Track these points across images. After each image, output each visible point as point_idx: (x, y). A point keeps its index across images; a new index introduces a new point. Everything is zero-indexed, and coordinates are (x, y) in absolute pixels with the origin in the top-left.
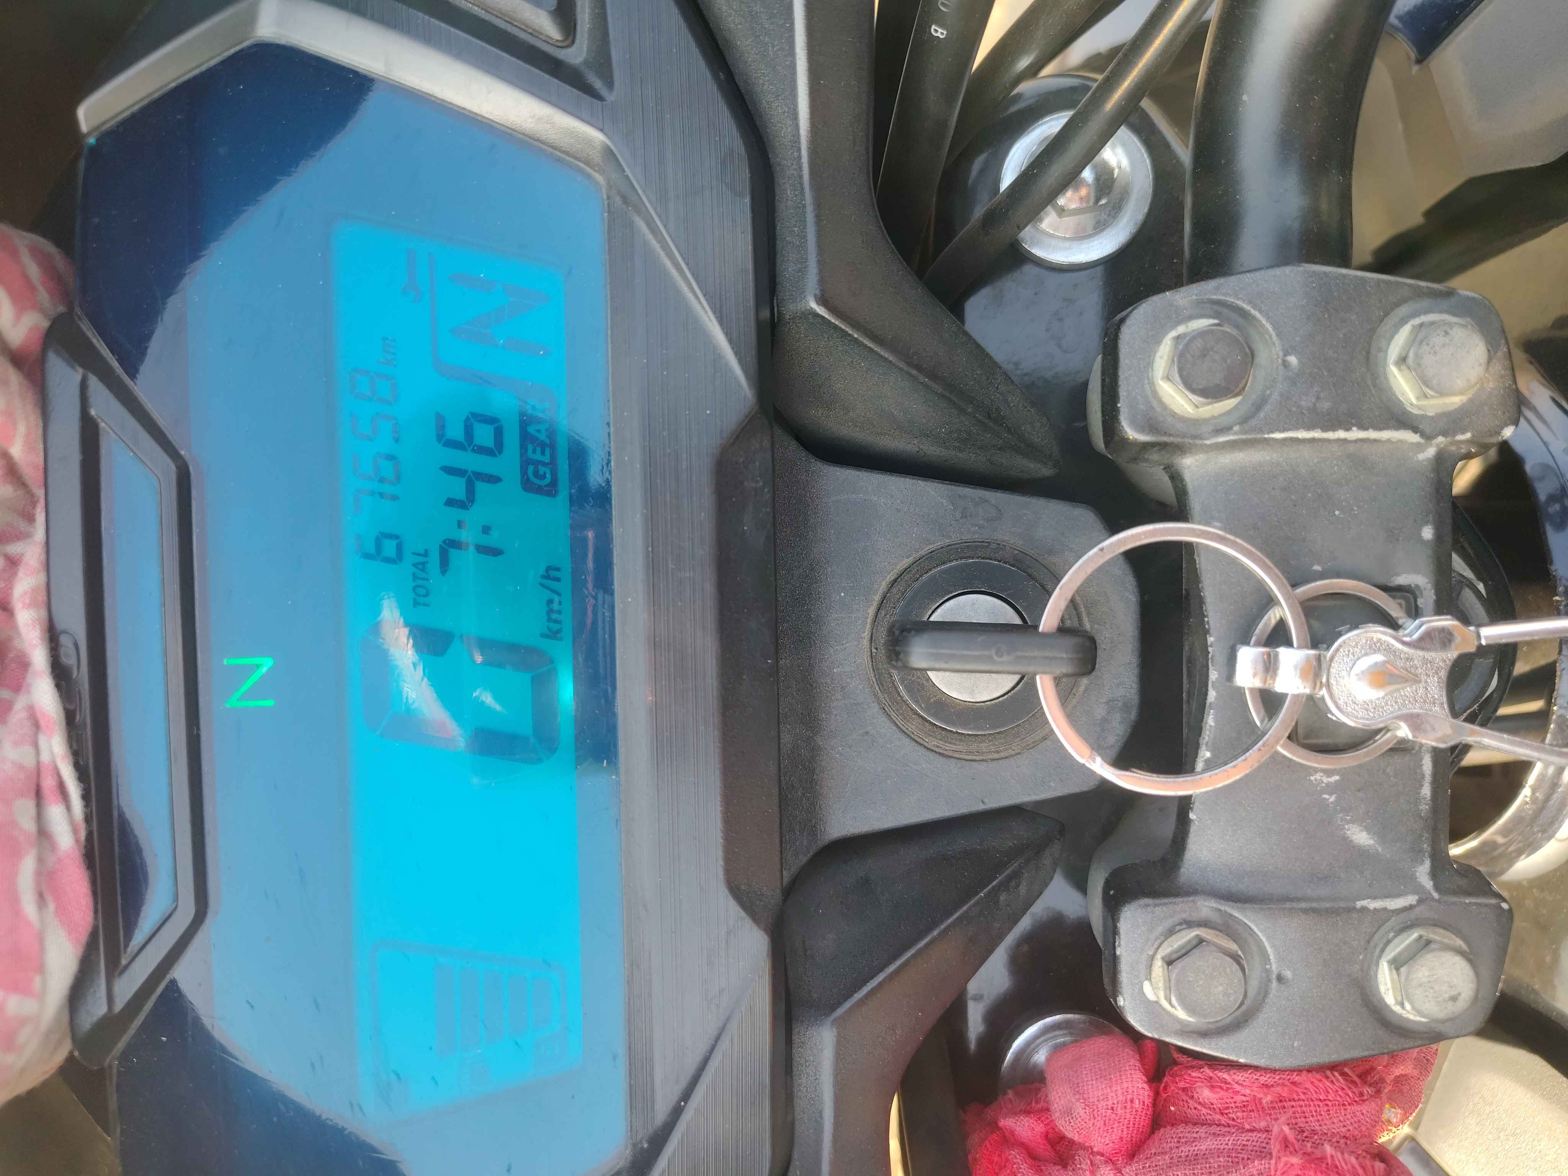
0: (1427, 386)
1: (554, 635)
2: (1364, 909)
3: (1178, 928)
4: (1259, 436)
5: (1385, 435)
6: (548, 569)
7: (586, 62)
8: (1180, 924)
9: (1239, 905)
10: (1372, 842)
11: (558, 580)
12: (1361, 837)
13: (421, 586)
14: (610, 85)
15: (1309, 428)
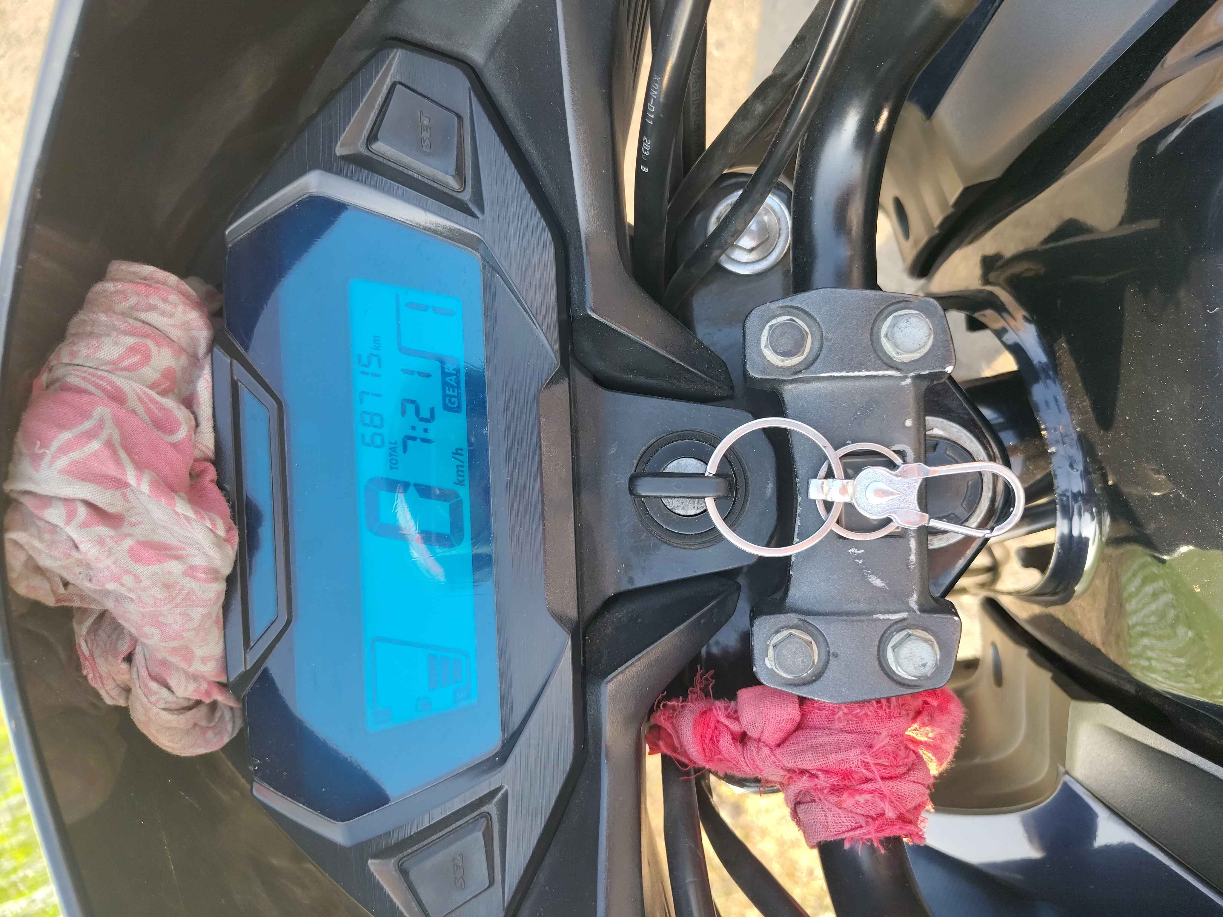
0: (898, 348)
1: (460, 483)
2: (878, 620)
3: (782, 630)
4: (814, 375)
5: (881, 373)
6: (457, 450)
7: (470, 200)
8: (783, 627)
9: (812, 617)
10: (883, 584)
11: (462, 455)
12: (877, 582)
13: (392, 459)
14: (482, 210)
15: (840, 371)
